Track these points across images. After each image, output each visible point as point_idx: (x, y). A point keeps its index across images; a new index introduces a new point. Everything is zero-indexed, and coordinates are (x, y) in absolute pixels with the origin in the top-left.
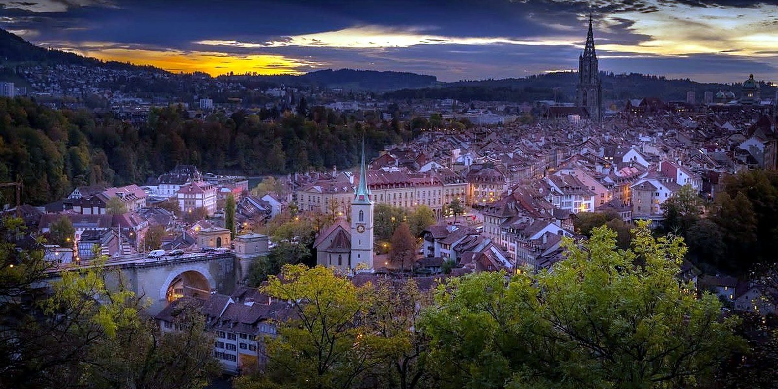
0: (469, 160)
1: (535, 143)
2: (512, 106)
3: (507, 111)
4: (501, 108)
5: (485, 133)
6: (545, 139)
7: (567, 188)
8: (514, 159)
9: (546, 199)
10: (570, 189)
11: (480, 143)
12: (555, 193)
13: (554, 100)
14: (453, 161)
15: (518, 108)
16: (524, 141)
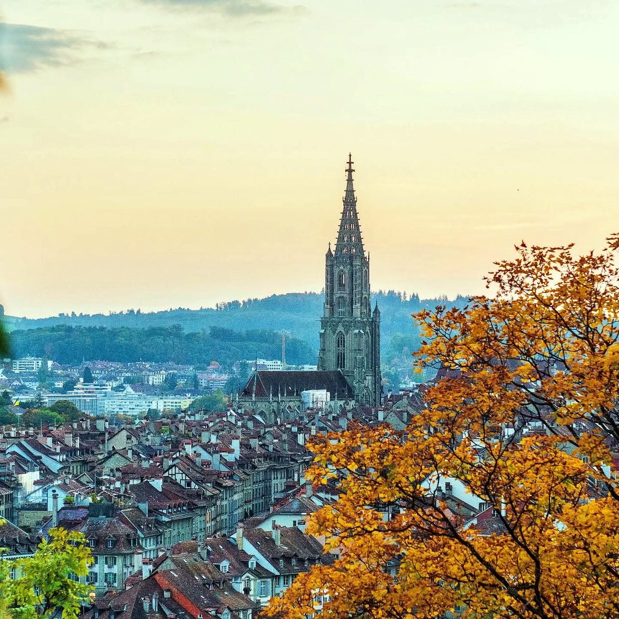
0: (55, 497)
1: (217, 456)
2: (182, 373)
3: (170, 387)
4: (156, 379)
5: (103, 434)
6: (241, 444)
7: (287, 559)
8: (165, 494)
9: (235, 586)
10: (294, 562)
11: (90, 458)
12: (260, 572)
13: (280, 359)
14: (20, 502)
15: (196, 376)
16: (189, 450)
